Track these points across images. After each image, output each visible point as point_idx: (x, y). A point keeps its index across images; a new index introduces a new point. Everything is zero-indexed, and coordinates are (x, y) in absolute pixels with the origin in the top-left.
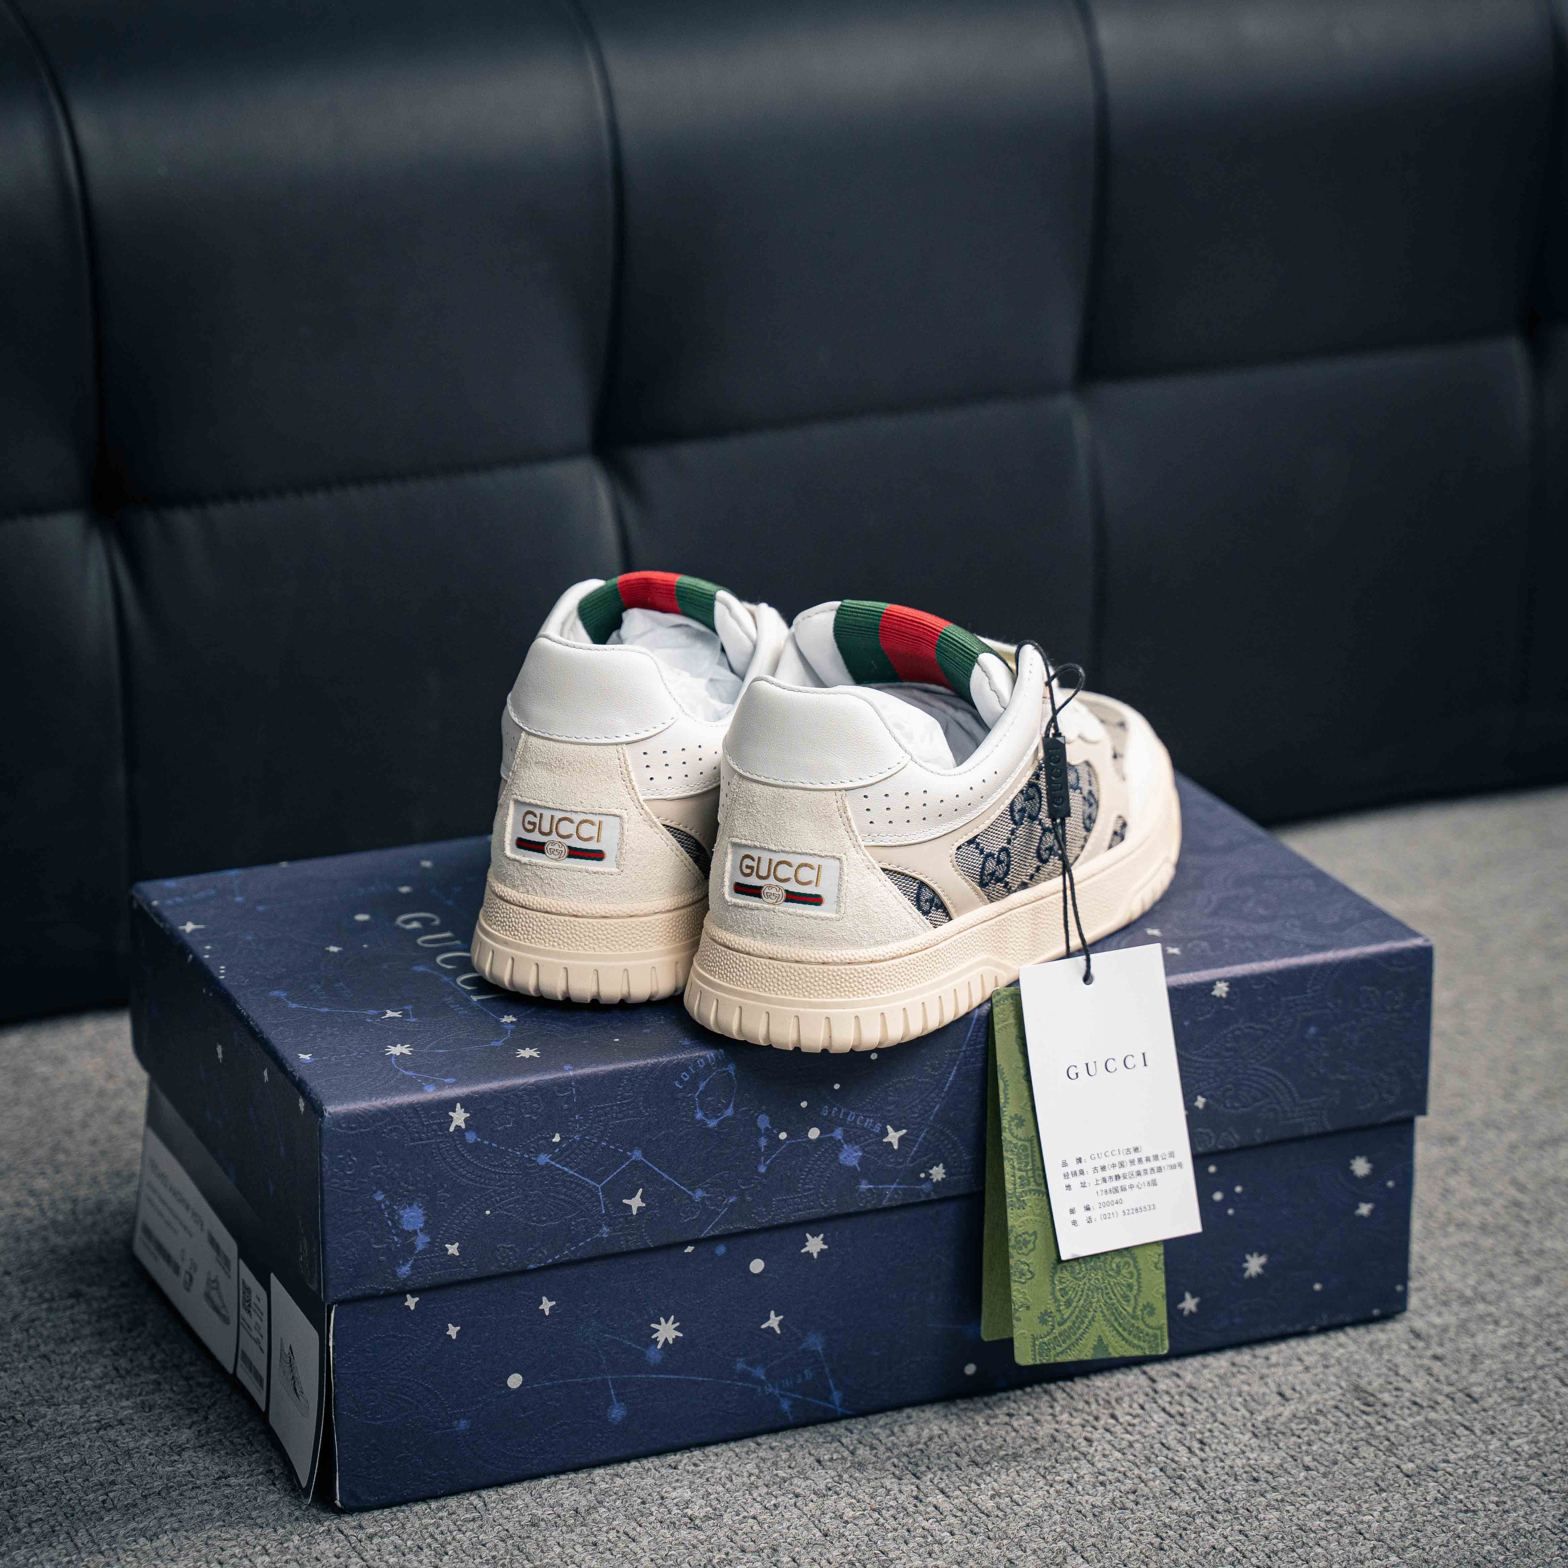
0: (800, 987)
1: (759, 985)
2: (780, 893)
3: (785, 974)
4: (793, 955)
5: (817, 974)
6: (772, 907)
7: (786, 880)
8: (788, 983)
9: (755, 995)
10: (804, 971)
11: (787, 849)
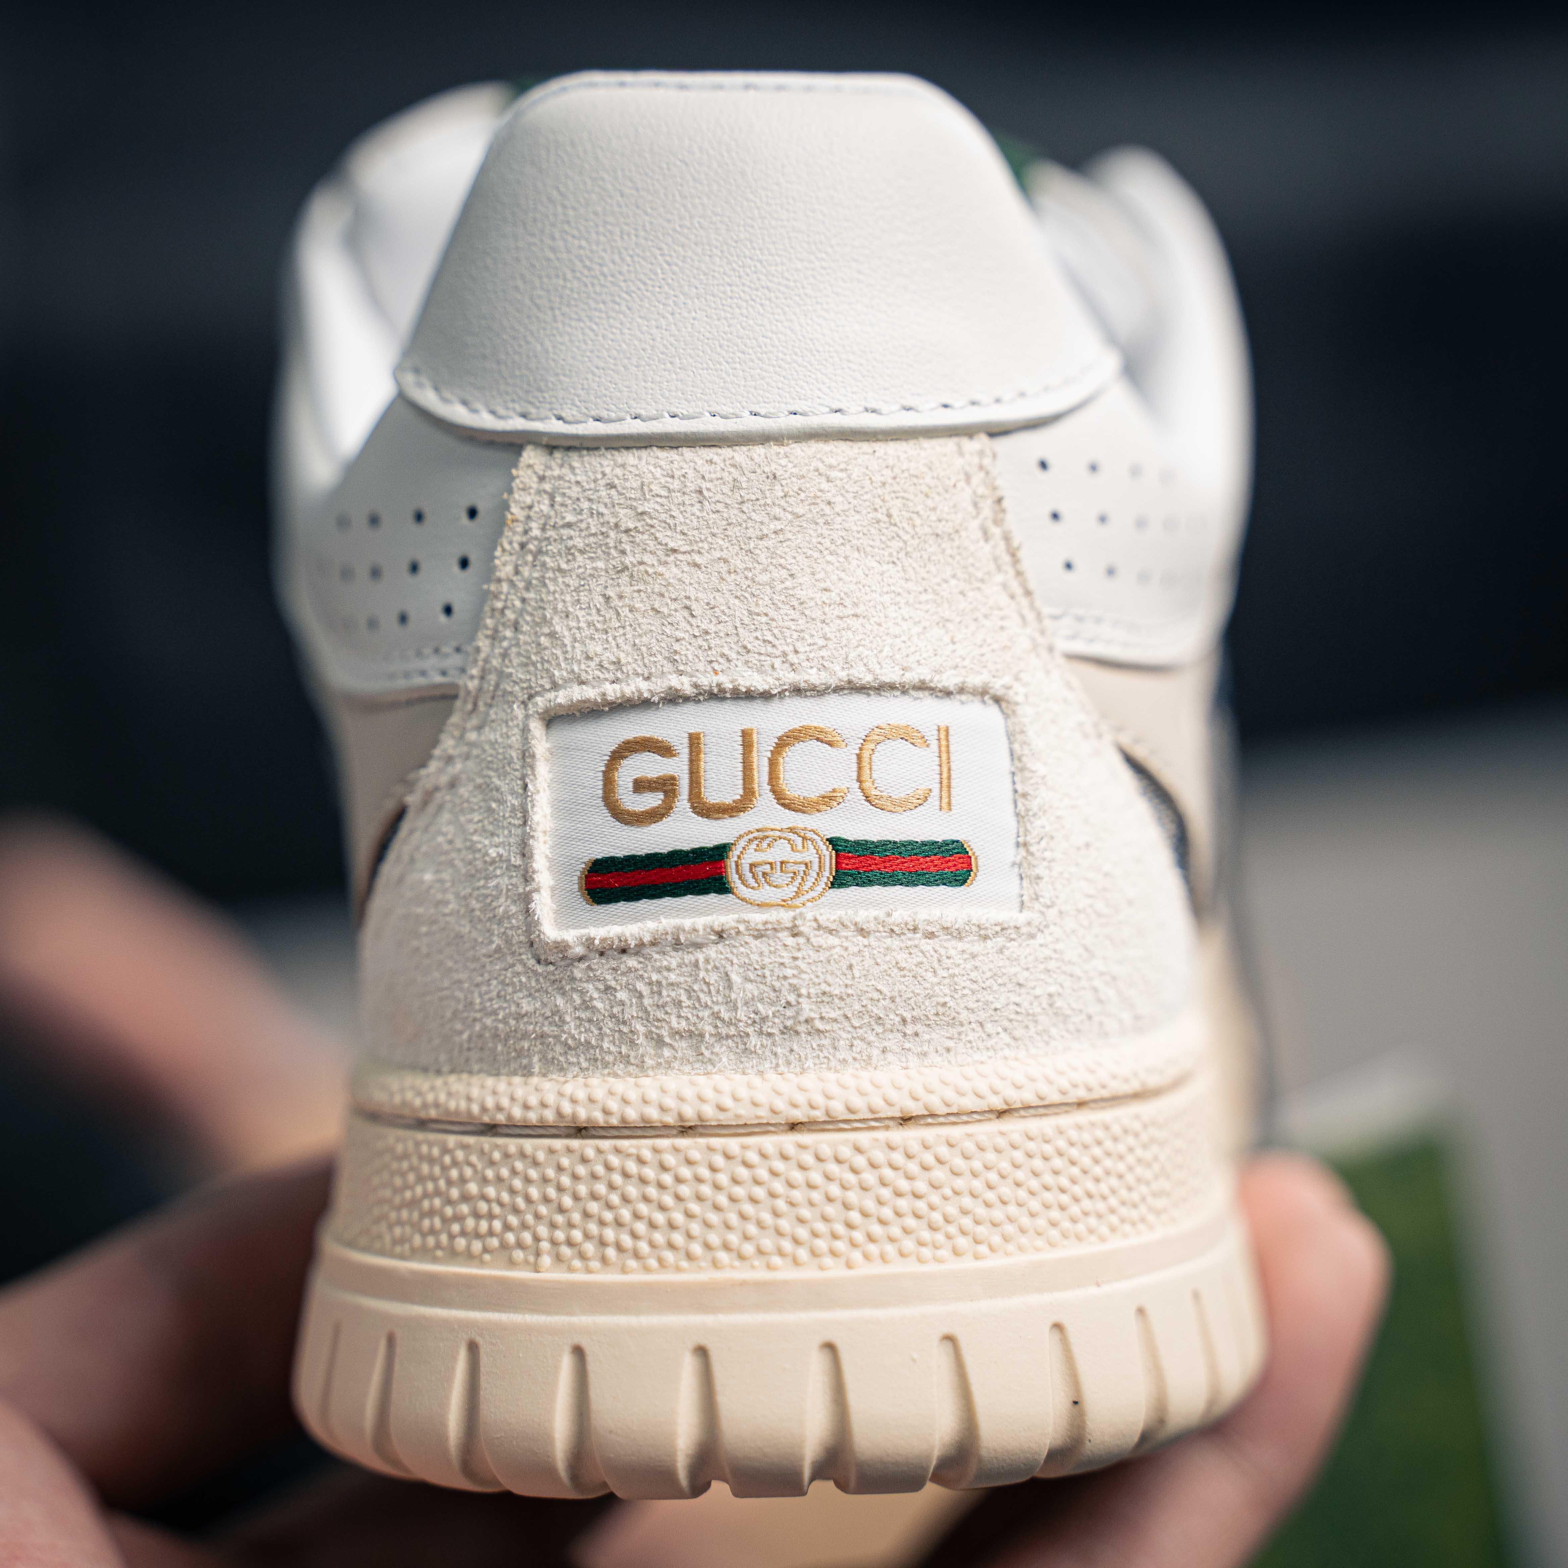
0: (937, 1217)
1: (767, 1243)
2: (810, 855)
3: (869, 1177)
4: (893, 1095)
5: (991, 1156)
6: (785, 916)
7: (829, 800)
8: (887, 1212)
9: (759, 1285)
10: (943, 1151)
11: (814, 677)
